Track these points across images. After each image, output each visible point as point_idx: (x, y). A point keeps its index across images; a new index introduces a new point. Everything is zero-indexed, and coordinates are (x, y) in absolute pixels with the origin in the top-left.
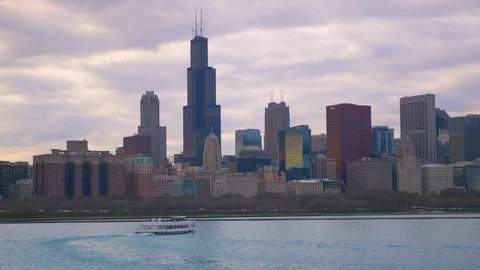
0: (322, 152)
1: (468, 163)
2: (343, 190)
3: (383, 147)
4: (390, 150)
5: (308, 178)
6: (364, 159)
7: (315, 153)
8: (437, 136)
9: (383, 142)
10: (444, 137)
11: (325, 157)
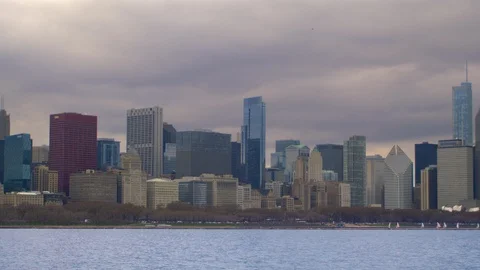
0: (43, 163)
1: (195, 178)
2: (65, 203)
3: (108, 160)
4: (116, 164)
5: (28, 190)
6: (88, 171)
7: (37, 164)
8: (164, 151)
9: (109, 154)
10: (171, 152)
11: (47, 168)
